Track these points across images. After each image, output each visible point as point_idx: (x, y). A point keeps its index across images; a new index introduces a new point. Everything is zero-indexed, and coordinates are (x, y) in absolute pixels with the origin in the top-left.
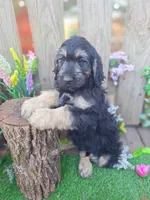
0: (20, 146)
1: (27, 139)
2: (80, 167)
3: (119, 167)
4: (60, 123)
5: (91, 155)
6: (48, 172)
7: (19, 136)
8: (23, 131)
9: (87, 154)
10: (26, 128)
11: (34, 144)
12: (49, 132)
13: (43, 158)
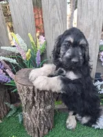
0: (26, 99)
1: (31, 95)
2: (68, 122)
3: (96, 127)
4: (54, 87)
5: (77, 115)
6: (43, 120)
7: (26, 92)
8: (29, 90)
9: (74, 114)
10: (31, 88)
11: (35, 99)
12: (46, 93)
13: (41, 110)
